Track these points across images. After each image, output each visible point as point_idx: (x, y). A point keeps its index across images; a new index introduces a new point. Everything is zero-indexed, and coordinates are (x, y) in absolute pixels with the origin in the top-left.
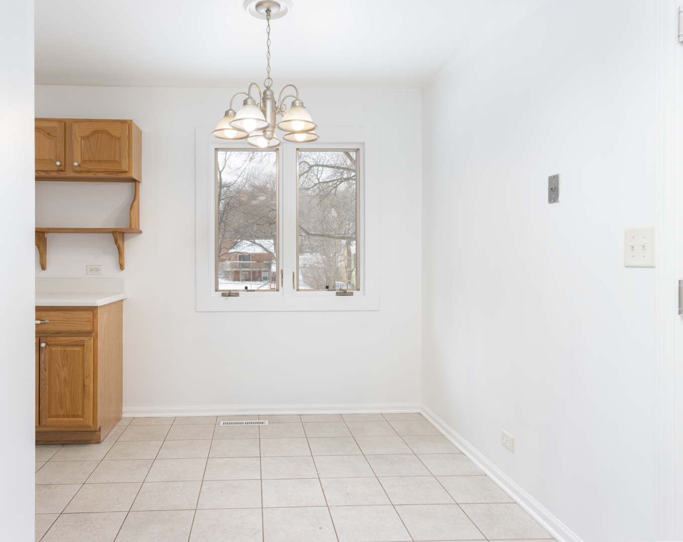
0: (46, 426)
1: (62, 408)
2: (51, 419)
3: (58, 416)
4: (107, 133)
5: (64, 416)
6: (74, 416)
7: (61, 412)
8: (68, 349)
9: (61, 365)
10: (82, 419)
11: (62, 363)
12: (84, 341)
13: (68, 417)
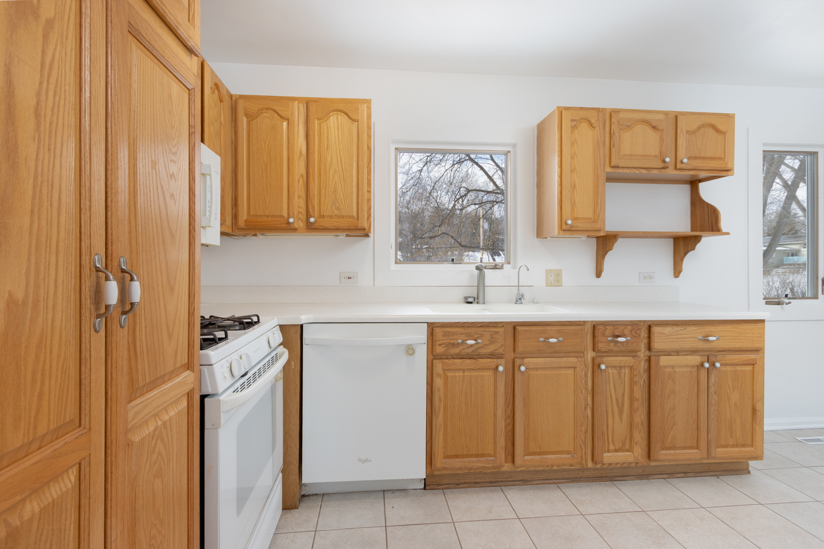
0: (715, 458)
1: (731, 436)
2: (719, 450)
3: (726, 446)
4: (713, 127)
5: (733, 446)
6: (744, 446)
7: (731, 442)
8: (739, 368)
9: (731, 387)
10: (752, 449)
11: (733, 385)
12: (755, 360)
13: (737, 446)
